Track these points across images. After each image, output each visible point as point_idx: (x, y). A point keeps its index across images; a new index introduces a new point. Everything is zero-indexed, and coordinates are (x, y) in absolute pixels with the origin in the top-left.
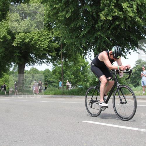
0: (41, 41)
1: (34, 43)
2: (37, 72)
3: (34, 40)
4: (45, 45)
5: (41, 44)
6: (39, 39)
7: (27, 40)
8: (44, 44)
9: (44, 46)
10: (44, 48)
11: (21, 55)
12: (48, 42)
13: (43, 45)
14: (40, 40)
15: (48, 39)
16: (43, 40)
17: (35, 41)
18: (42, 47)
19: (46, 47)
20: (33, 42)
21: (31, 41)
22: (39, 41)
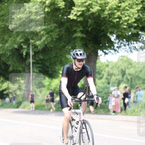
0: (124, 9)
1: (109, 14)
2: (131, 64)
3: (108, 8)
4: (132, 17)
5: (124, 16)
6: (120, 5)
7: (95, 9)
8: (129, 16)
9: (128, 20)
10: (128, 24)
11: (85, 36)
12: (138, 11)
13: (127, 18)
14: (121, 8)
15: (137, 4)
16: (127, 8)
17: (110, 9)
18: (126, 21)
19: (134, 20)
20: (106, 13)
21: (103, 10)
22: (118, 11)
